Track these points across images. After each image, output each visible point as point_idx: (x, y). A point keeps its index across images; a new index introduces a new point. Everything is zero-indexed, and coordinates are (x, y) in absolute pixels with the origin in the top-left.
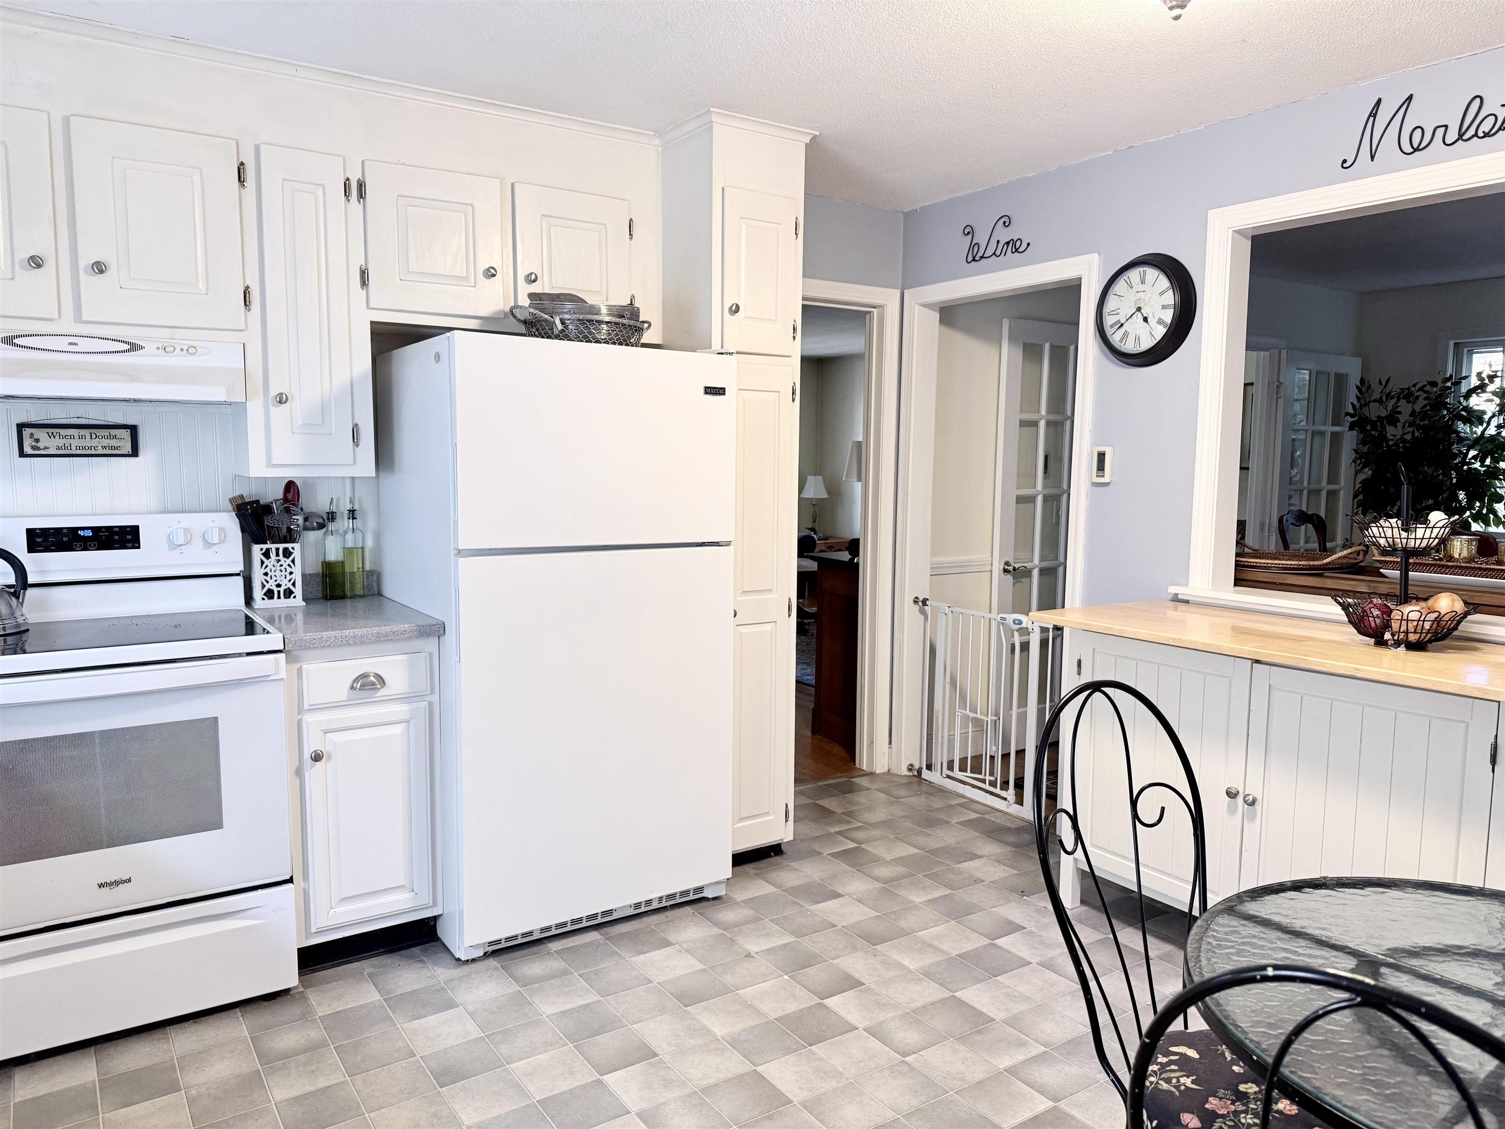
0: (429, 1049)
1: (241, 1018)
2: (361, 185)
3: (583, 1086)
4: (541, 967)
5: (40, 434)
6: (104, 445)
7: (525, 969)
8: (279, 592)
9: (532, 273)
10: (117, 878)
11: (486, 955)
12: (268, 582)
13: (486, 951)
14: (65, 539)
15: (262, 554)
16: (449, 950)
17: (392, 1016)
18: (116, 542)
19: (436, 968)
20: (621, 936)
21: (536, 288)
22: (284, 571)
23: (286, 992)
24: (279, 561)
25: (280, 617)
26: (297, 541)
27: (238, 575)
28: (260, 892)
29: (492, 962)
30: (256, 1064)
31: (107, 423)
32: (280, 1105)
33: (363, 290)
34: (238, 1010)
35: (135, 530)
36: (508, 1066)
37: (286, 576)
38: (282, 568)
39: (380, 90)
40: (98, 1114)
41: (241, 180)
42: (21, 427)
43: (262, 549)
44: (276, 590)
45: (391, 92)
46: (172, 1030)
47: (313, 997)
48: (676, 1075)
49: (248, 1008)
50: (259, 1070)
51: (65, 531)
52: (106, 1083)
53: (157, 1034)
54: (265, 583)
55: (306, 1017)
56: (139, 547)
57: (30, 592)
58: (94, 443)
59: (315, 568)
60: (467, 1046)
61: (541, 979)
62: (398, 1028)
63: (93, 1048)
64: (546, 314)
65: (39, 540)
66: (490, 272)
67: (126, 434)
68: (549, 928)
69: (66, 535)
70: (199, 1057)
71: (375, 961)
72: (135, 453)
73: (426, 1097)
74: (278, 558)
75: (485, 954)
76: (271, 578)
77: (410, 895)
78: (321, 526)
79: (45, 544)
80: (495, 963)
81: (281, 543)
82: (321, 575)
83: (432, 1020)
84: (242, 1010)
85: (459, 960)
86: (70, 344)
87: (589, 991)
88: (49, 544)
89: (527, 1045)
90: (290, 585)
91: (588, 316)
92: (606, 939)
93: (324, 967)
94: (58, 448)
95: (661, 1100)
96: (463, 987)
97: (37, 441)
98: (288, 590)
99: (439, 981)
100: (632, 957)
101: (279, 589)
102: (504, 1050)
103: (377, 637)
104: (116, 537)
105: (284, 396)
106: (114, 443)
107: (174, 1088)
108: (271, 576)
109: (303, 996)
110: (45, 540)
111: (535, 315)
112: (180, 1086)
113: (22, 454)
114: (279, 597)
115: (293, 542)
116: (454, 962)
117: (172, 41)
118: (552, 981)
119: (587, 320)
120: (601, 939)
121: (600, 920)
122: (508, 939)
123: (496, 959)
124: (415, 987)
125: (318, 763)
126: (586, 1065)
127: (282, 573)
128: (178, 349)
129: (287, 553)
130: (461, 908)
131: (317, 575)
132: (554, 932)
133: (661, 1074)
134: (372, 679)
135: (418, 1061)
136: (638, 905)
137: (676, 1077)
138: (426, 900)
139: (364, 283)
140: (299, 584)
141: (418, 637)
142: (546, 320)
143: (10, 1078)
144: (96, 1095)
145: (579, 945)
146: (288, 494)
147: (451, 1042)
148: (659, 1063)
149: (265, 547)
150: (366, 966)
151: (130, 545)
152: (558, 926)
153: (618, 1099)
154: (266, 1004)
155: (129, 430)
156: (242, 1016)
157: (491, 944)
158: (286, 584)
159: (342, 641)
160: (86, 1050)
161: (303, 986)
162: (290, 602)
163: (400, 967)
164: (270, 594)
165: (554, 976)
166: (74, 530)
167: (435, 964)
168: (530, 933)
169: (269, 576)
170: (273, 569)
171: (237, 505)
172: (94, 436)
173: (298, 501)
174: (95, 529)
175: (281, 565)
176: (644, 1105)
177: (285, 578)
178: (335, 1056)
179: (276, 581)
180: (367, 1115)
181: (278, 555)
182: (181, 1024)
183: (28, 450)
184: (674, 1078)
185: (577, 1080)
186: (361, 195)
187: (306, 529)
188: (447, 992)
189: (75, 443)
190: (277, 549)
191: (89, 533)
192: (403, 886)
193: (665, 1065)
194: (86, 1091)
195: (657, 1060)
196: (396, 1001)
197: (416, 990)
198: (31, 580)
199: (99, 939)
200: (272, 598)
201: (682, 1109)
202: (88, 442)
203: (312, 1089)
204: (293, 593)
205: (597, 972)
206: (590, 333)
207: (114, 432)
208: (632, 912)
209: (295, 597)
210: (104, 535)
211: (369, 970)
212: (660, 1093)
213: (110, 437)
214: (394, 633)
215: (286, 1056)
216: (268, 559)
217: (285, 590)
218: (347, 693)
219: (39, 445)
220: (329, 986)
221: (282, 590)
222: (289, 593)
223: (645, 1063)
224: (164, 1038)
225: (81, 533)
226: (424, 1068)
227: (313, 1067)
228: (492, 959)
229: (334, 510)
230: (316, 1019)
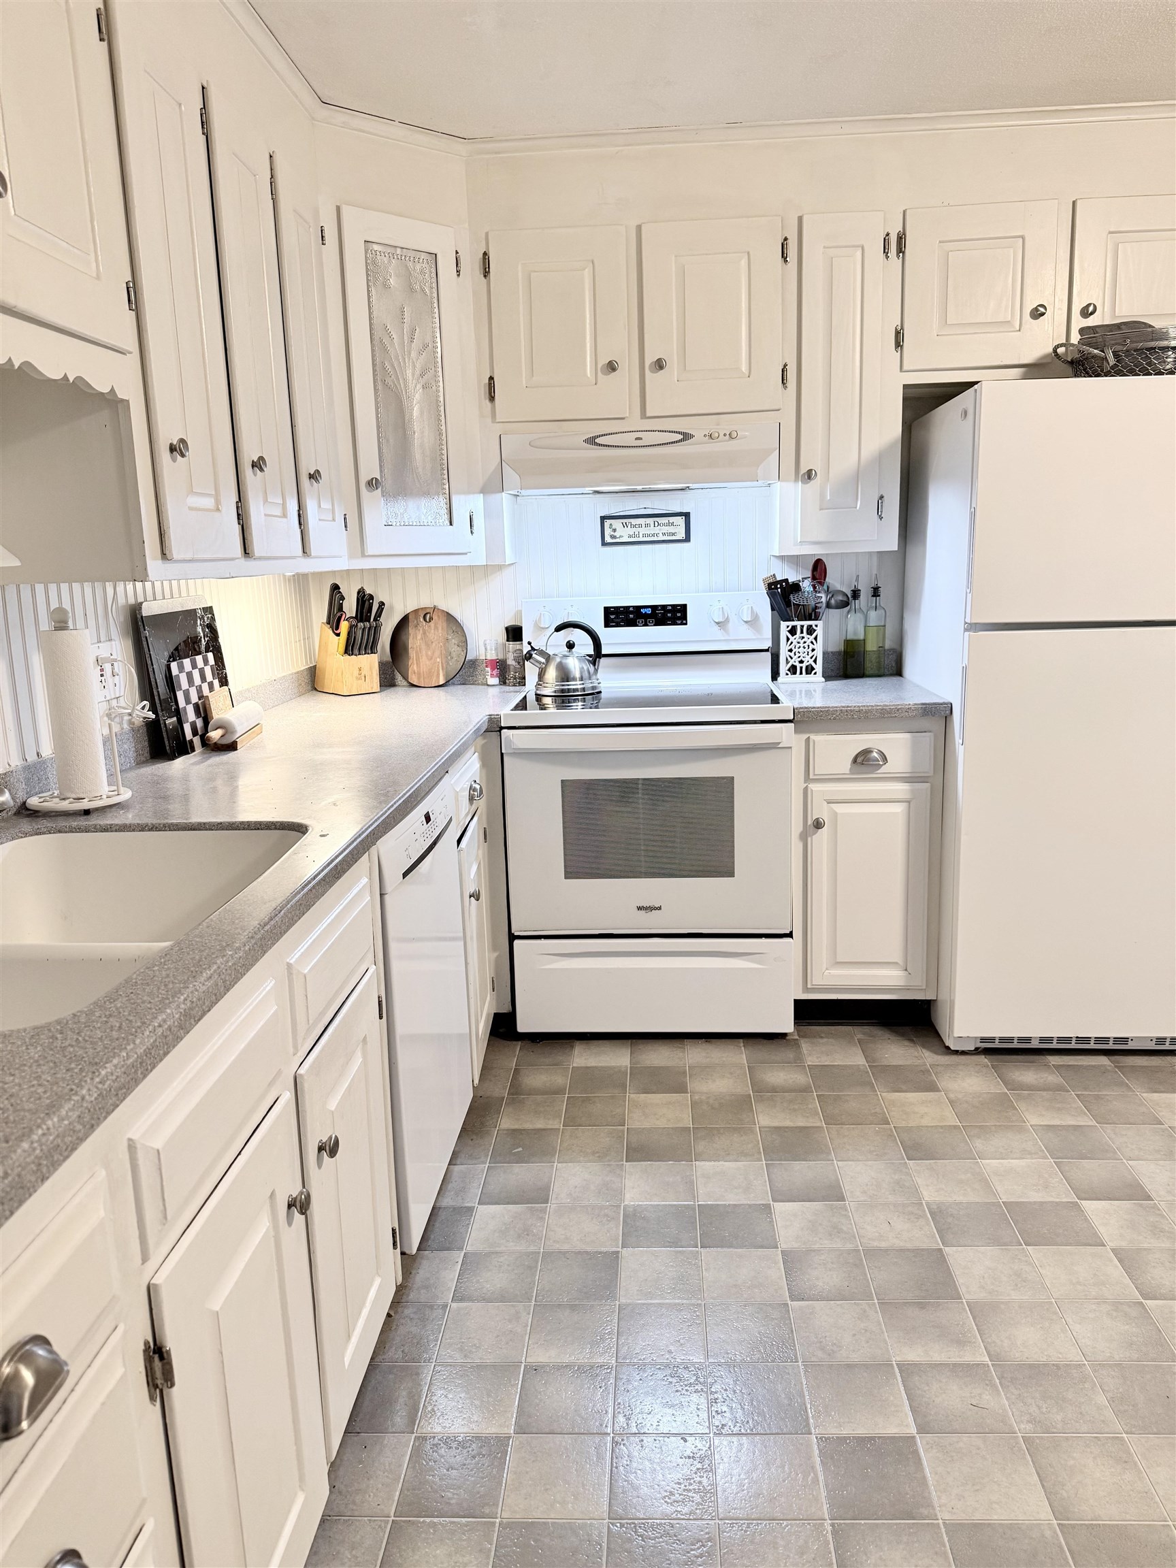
0: (904, 1122)
1: (743, 1048)
2: (901, 238)
3: (1056, 1203)
4: (1035, 1077)
5: (617, 524)
6: (664, 532)
7: (1017, 1073)
8: (801, 668)
9: (1090, 305)
10: (651, 905)
11: (977, 1051)
12: (792, 658)
13: (977, 1046)
14: (631, 616)
15: (788, 631)
16: (941, 1037)
17: (874, 1082)
18: (669, 619)
19: (924, 1051)
20: (1134, 1069)
21: (1092, 321)
22: (807, 647)
23: (782, 1036)
24: (803, 638)
25: (801, 691)
26: (820, 618)
27: (767, 650)
28: (763, 940)
29: (983, 1059)
30: (749, 1090)
31: (668, 512)
32: (762, 1130)
33: (897, 352)
34: (742, 1040)
35: (684, 608)
36: (979, 1160)
37: (808, 652)
38: (806, 645)
39: (927, 127)
40: (626, 1093)
41: (784, 257)
42: (603, 519)
43: (788, 627)
44: (798, 665)
45: (939, 126)
46: (688, 1043)
47: (805, 1046)
48: (1170, 1226)
49: (751, 1041)
50: (750, 1095)
51: (631, 609)
52: (635, 1071)
53: (677, 1043)
54: (789, 659)
55: (798, 1062)
56: (686, 624)
57: (603, 660)
58: (657, 530)
59: (836, 646)
60: (941, 1130)
61: (1031, 1088)
62: (877, 1095)
63: (630, 1041)
64: (1095, 349)
65: (612, 617)
66: (1038, 310)
67: (680, 521)
68: (1050, 1040)
69: (631, 612)
70: (705, 1070)
71: (867, 1029)
72: (687, 539)
73: (893, 1163)
74: (802, 635)
75: (977, 1049)
76: (795, 655)
77: (901, 973)
78: (844, 604)
79: (617, 620)
80: (986, 1060)
81: (806, 620)
82: (843, 654)
83: (912, 1096)
84: (745, 1041)
85: (948, 1048)
86: (636, 439)
87: (1085, 1114)
88: (619, 620)
89: (1003, 1147)
90: (811, 662)
91: (1149, 343)
92: (1116, 1066)
93: (819, 1023)
94: (630, 536)
95: (1146, 1245)
96: (948, 1075)
97: (615, 530)
98: (810, 667)
99: (925, 1062)
100: (1144, 1093)
101: (801, 665)
102: (979, 1144)
103: (881, 713)
104: (669, 615)
105: (814, 472)
106: (671, 529)
107: (681, 1089)
108: (795, 653)
109: (796, 1044)
110: (617, 617)
111: (1083, 351)
112: (687, 1090)
113: (604, 544)
114: (801, 673)
115: (817, 620)
116: (944, 1050)
117: (729, 128)
118: (1044, 1093)
119: (1147, 349)
120: (1110, 1066)
121: (1111, 1046)
122: (1002, 1040)
123: (987, 1057)
124: (900, 1063)
125: (820, 830)
126: (1065, 1185)
127: (805, 650)
128: (721, 435)
129: (811, 631)
130: (952, 998)
131: (839, 653)
132: (1054, 1045)
133: (1152, 1220)
134: (875, 754)
135: (891, 1130)
136: (1161, 1040)
137: (1170, 1228)
138: (919, 981)
139: (899, 344)
140: (820, 661)
141: (923, 716)
142: (1094, 357)
143: (572, 1047)
144: (627, 1078)
145: (1082, 1066)
146: (815, 573)
147: (926, 1122)
148: (1153, 1208)
149: (791, 624)
150: (858, 1032)
151: (679, 622)
152: (1060, 1040)
153: (1093, 1228)
154: (765, 1041)
155: (684, 517)
156: (744, 1046)
157: (983, 1040)
158: (808, 661)
159: (847, 715)
160: (625, 1041)
161: (798, 1035)
162: (811, 677)
163: (889, 1041)
164: (793, 670)
165: (1046, 1088)
166: (638, 609)
167: (924, 1047)
168: (1028, 1040)
169: (793, 652)
170: (798, 645)
171: (768, 584)
172: (656, 524)
173: (825, 580)
174: (654, 608)
175: (805, 642)
176: (1124, 1244)
177: (808, 655)
178: (816, 1103)
179: (799, 657)
180: (835, 1162)
181: (802, 632)
182: (695, 1040)
183: (608, 539)
184: (1167, 1228)
185: (1052, 1196)
186: (901, 250)
187: (828, 606)
188: (931, 1075)
189: (643, 531)
190: (802, 627)
191: (649, 611)
192: (897, 963)
193: (1158, 1212)
194: (620, 1072)
195: (1150, 1204)
196: (881, 1071)
197: (901, 1066)
198: (604, 652)
199: (634, 952)
200: (795, 673)
201: (1170, 1262)
202: (651, 530)
203: (791, 1124)
204: (814, 669)
205: (1098, 1097)
206: (1150, 364)
207: (672, 519)
208: (1152, 1046)
209: (815, 673)
210: (660, 613)
211: (860, 1036)
212: (1146, 1238)
213: (669, 524)
214: (898, 710)
215: (774, 1090)
216: (793, 636)
217: (807, 667)
218: (850, 767)
219: (615, 534)
220: (821, 1041)
221: (804, 665)
222: (810, 670)
223: (1134, 1203)
224: (680, 1048)
225: (643, 611)
226: (895, 1137)
227: (796, 1107)
228: (983, 1056)
229: (859, 588)
230: (805, 1066)
